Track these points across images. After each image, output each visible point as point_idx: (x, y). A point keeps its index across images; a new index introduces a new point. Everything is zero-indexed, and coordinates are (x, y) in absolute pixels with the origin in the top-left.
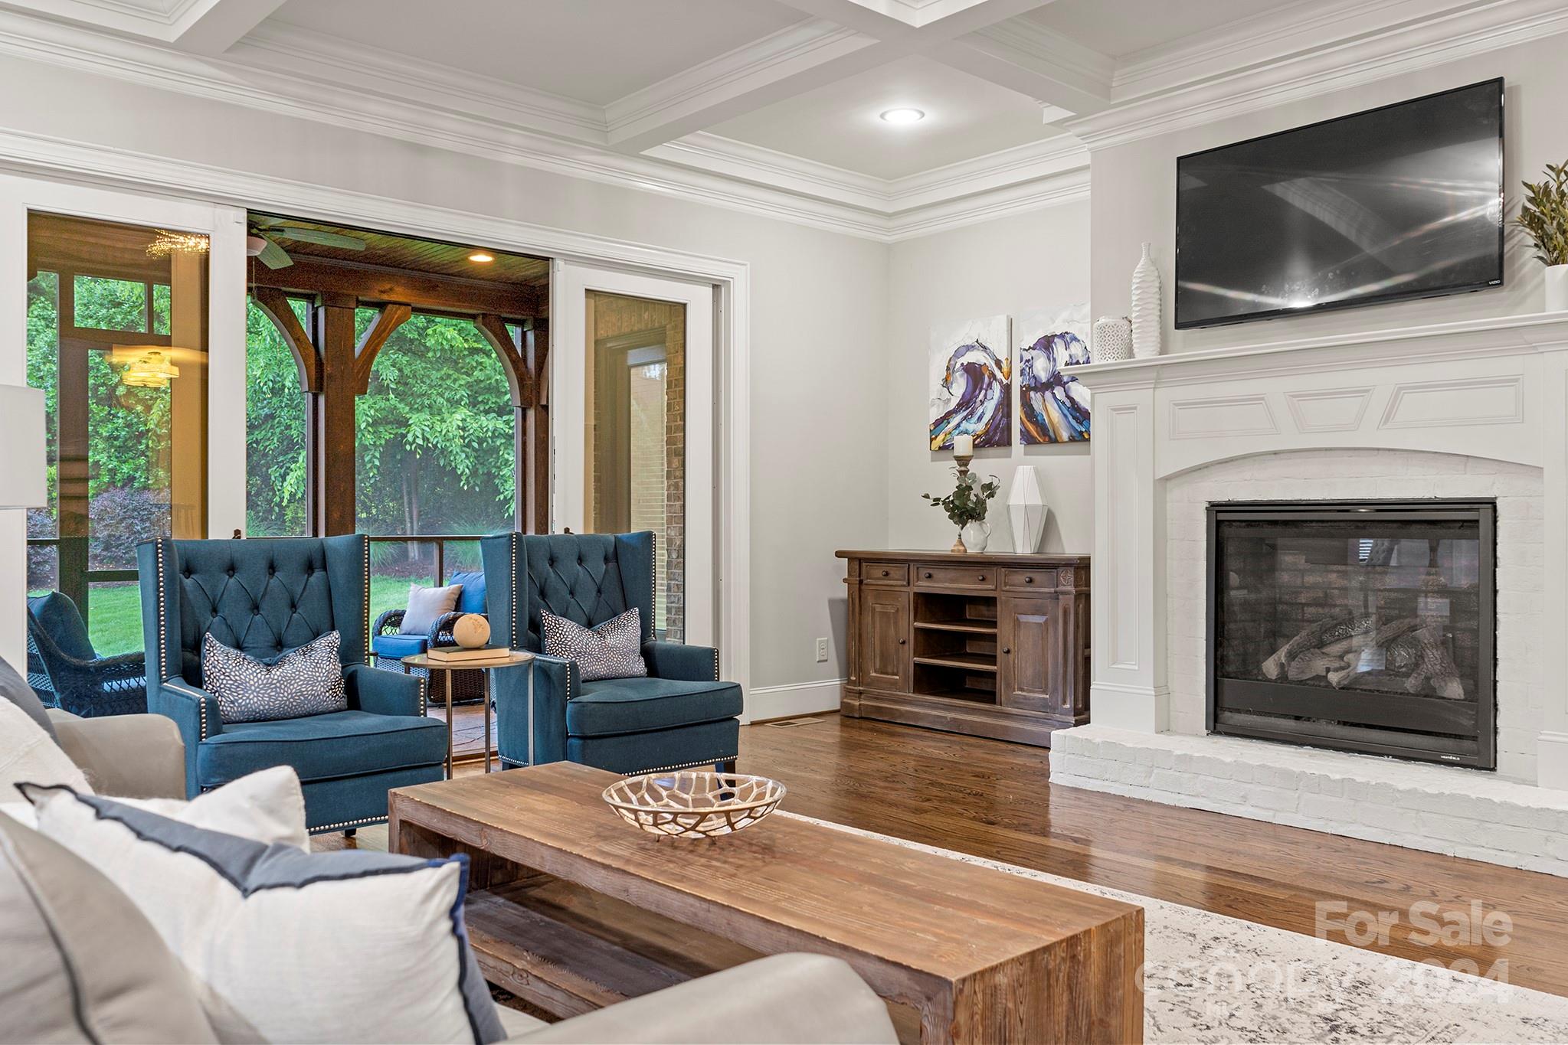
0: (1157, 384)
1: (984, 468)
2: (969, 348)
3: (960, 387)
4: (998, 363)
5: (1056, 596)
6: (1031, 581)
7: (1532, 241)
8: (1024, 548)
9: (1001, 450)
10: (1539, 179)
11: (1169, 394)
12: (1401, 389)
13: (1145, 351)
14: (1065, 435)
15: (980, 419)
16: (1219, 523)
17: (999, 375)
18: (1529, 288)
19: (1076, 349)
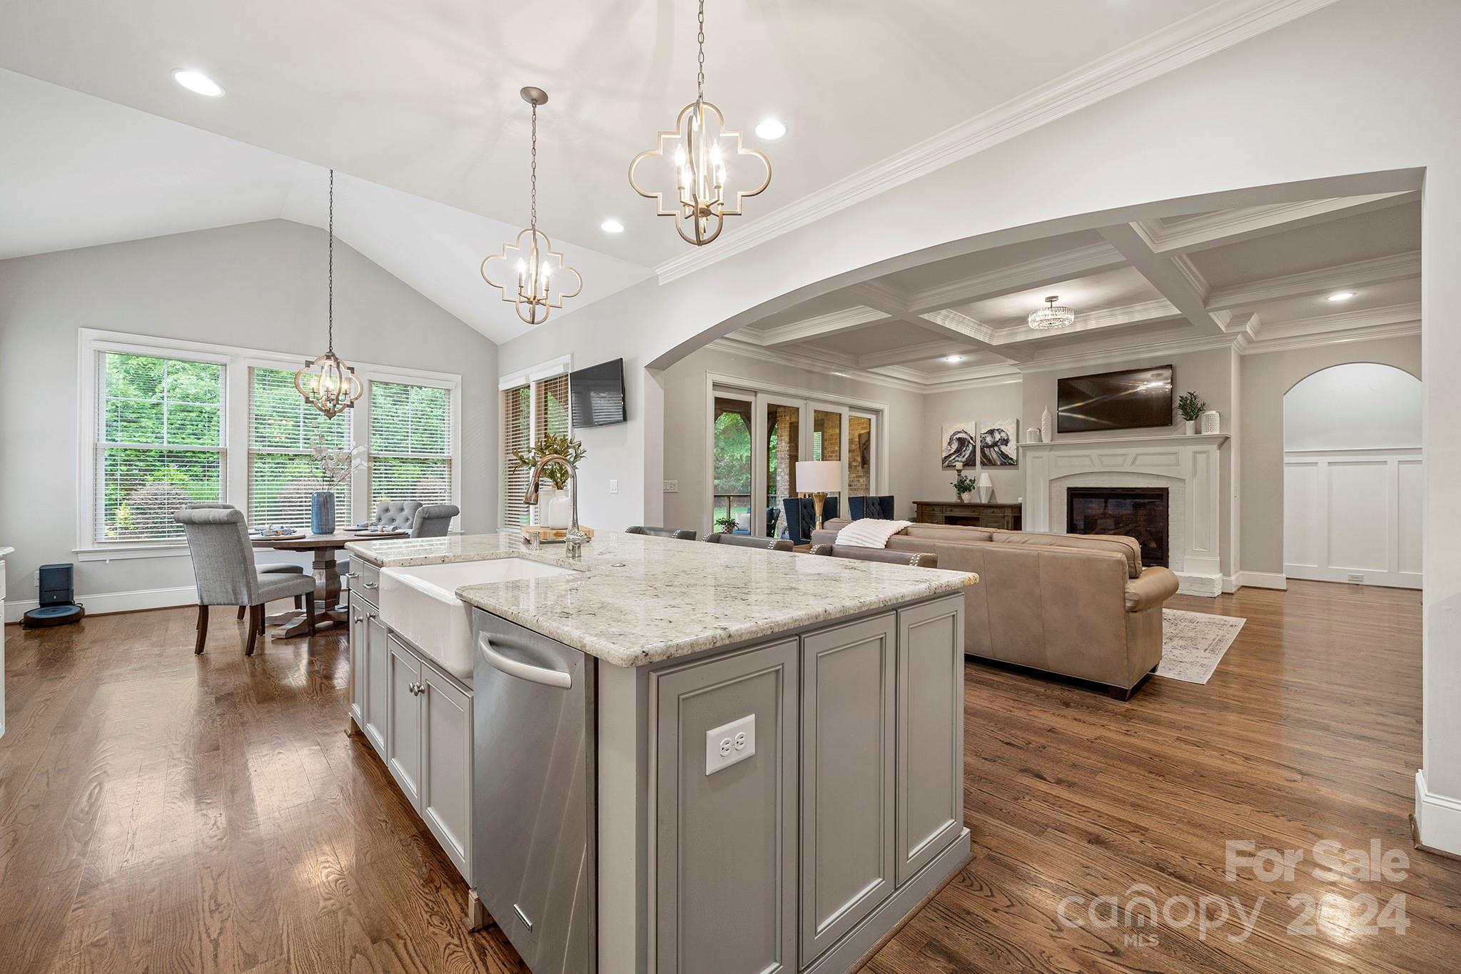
0: (1051, 450)
1: (969, 474)
2: (959, 432)
3: (955, 446)
4: (971, 438)
5: (1004, 517)
6: (993, 512)
7: (1181, 413)
8: (984, 501)
9: (972, 467)
10: (1184, 395)
11: (1054, 453)
12: (1137, 455)
13: (1046, 440)
14: (999, 463)
15: (964, 457)
16: (1071, 494)
17: (972, 442)
18: (1179, 426)
19: (1003, 434)
